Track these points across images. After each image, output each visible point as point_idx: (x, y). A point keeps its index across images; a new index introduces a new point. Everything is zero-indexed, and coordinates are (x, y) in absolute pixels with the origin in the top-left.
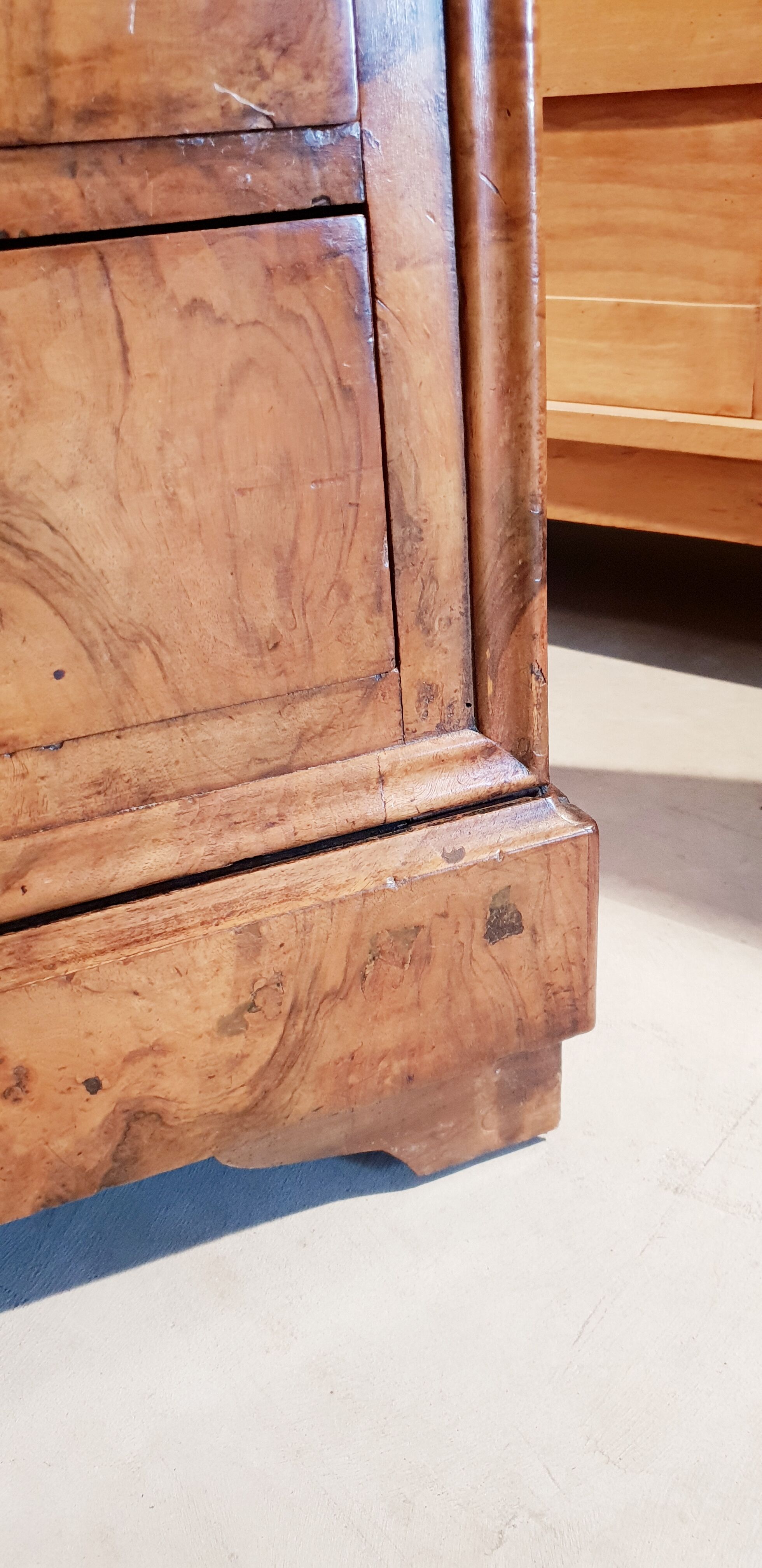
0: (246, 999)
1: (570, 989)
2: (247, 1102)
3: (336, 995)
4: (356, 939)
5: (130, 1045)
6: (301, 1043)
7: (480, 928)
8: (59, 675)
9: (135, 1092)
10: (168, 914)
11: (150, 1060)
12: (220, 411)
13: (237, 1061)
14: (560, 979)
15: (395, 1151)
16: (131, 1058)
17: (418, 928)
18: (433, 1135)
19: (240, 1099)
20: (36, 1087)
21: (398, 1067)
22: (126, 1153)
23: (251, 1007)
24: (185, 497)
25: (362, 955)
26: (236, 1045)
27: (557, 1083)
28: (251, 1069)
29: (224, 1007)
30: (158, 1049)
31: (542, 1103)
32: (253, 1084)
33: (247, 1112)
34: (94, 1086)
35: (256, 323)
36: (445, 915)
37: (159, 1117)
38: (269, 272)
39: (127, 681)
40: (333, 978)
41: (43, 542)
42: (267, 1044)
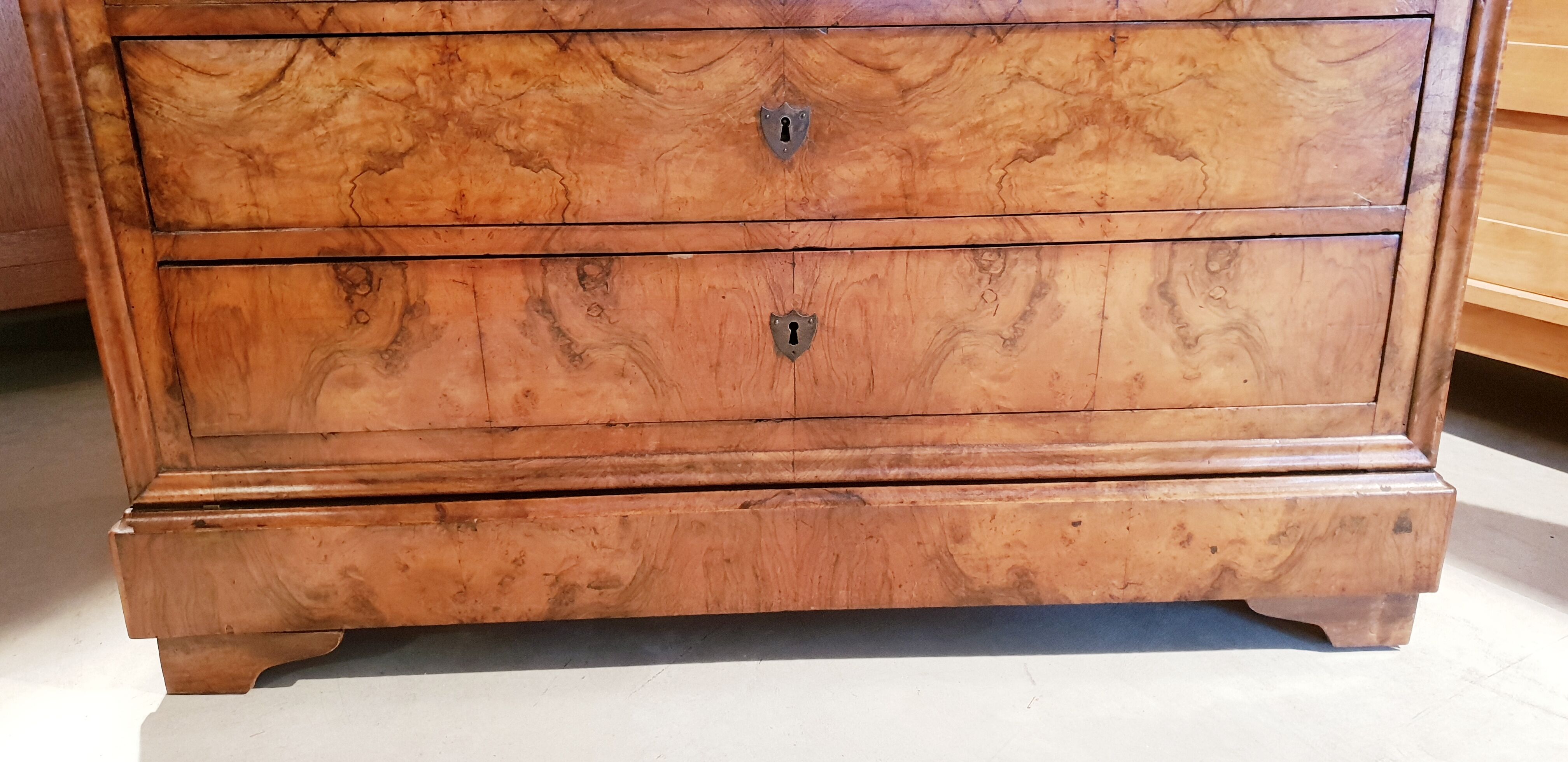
0: (1283, 529)
1: (1428, 567)
2: (1271, 578)
3: (1320, 539)
4: (1335, 516)
5: (1232, 536)
6: (1301, 557)
7: (1392, 526)
8: (1245, 381)
9: (1228, 558)
10: (1259, 486)
11: (1239, 545)
12: (1330, 296)
13: (1273, 556)
14: (1425, 561)
15: (1325, 628)
16: (1232, 542)
17: (1363, 518)
18: (1345, 627)
19: (1268, 575)
20: (1193, 543)
21: (1339, 582)
22: (1216, 585)
23: (1284, 534)
24: (1309, 324)
25: (1336, 523)
26: (1273, 549)
27: (1412, 619)
28: (1277, 562)
29: (1273, 531)
30: (1243, 542)
31: (1402, 628)
32: (1276, 569)
33: (1270, 582)
34: (1214, 550)
35: (1351, 268)
36: (1376, 515)
37: (1234, 573)
38: (1360, 252)
39: (1269, 388)
40: (1321, 530)
41: (1255, 333)
42: (1286, 553)
